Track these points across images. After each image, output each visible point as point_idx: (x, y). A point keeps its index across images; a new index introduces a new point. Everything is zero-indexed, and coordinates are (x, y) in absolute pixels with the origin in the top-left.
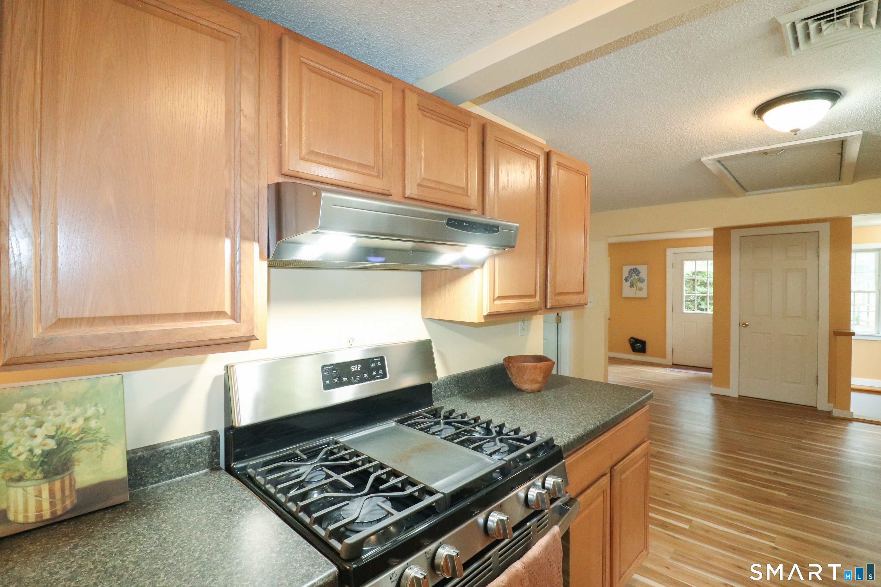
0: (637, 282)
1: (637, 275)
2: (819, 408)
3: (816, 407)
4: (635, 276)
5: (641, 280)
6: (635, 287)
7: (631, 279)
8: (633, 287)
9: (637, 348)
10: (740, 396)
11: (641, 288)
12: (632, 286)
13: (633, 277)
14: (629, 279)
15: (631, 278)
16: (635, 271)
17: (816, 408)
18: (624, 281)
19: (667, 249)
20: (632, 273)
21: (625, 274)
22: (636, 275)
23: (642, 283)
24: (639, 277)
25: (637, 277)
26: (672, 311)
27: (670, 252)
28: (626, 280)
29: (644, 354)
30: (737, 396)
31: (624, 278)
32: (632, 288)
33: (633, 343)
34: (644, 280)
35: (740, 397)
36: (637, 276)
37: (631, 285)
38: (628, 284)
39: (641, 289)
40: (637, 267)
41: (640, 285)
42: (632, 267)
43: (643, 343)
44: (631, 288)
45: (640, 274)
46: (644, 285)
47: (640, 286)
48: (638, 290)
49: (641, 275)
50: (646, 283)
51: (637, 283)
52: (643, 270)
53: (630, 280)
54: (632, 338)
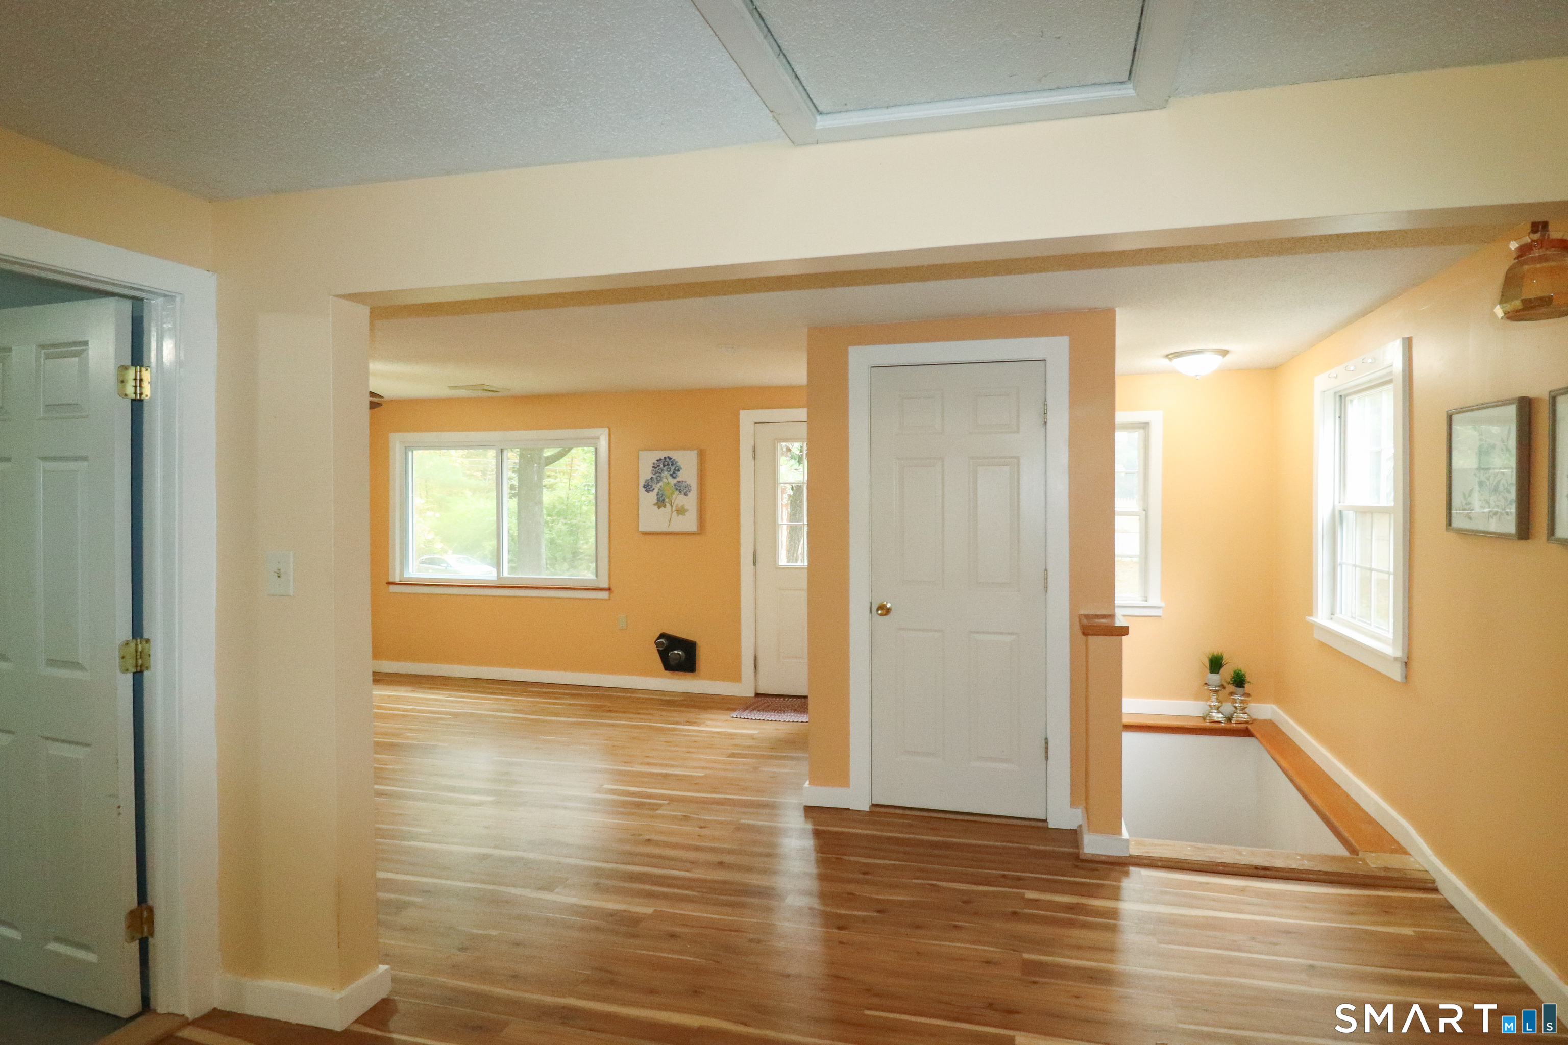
0: (672, 493)
1: (673, 476)
2: (1054, 823)
3: (1045, 821)
4: (667, 480)
5: (681, 488)
6: (668, 505)
7: (658, 485)
8: (665, 506)
9: (672, 663)
10: (873, 805)
11: (683, 507)
12: (661, 502)
13: (665, 480)
14: (654, 486)
15: (658, 482)
16: (667, 465)
17: (1044, 824)
18: (642, 490)
19: (741, 412)
20: (662, 470)
21: (646, 473)
22: (671, 475)
23: (686, 495)
24: (678, 479)
25: (675, 481)
26: (755, 564)
27: (747, 419)
28: (648, 488)
29: (689, 675)
30: (866, 807)
31: (642, 483)
32: (662, 509)
33: (664, 650)
34: (688, 487)
35: (878, 809)
36: (674, 478)
37: (658, 500)
38: (653, 497)
39: (681, 511)
40: (675, 455)
41: (679, 500)
42: (662, 455)
43: (689, 648)
44: (659, 507)
45: (679, 473)
46: (690, 502)
47: (680, 505)
48: (675, 513)
49: (681, 476)
50: (693, 495)
51: (674, 497)
52: (687, 461)
53: (657, 487)
54: (662, 636)
